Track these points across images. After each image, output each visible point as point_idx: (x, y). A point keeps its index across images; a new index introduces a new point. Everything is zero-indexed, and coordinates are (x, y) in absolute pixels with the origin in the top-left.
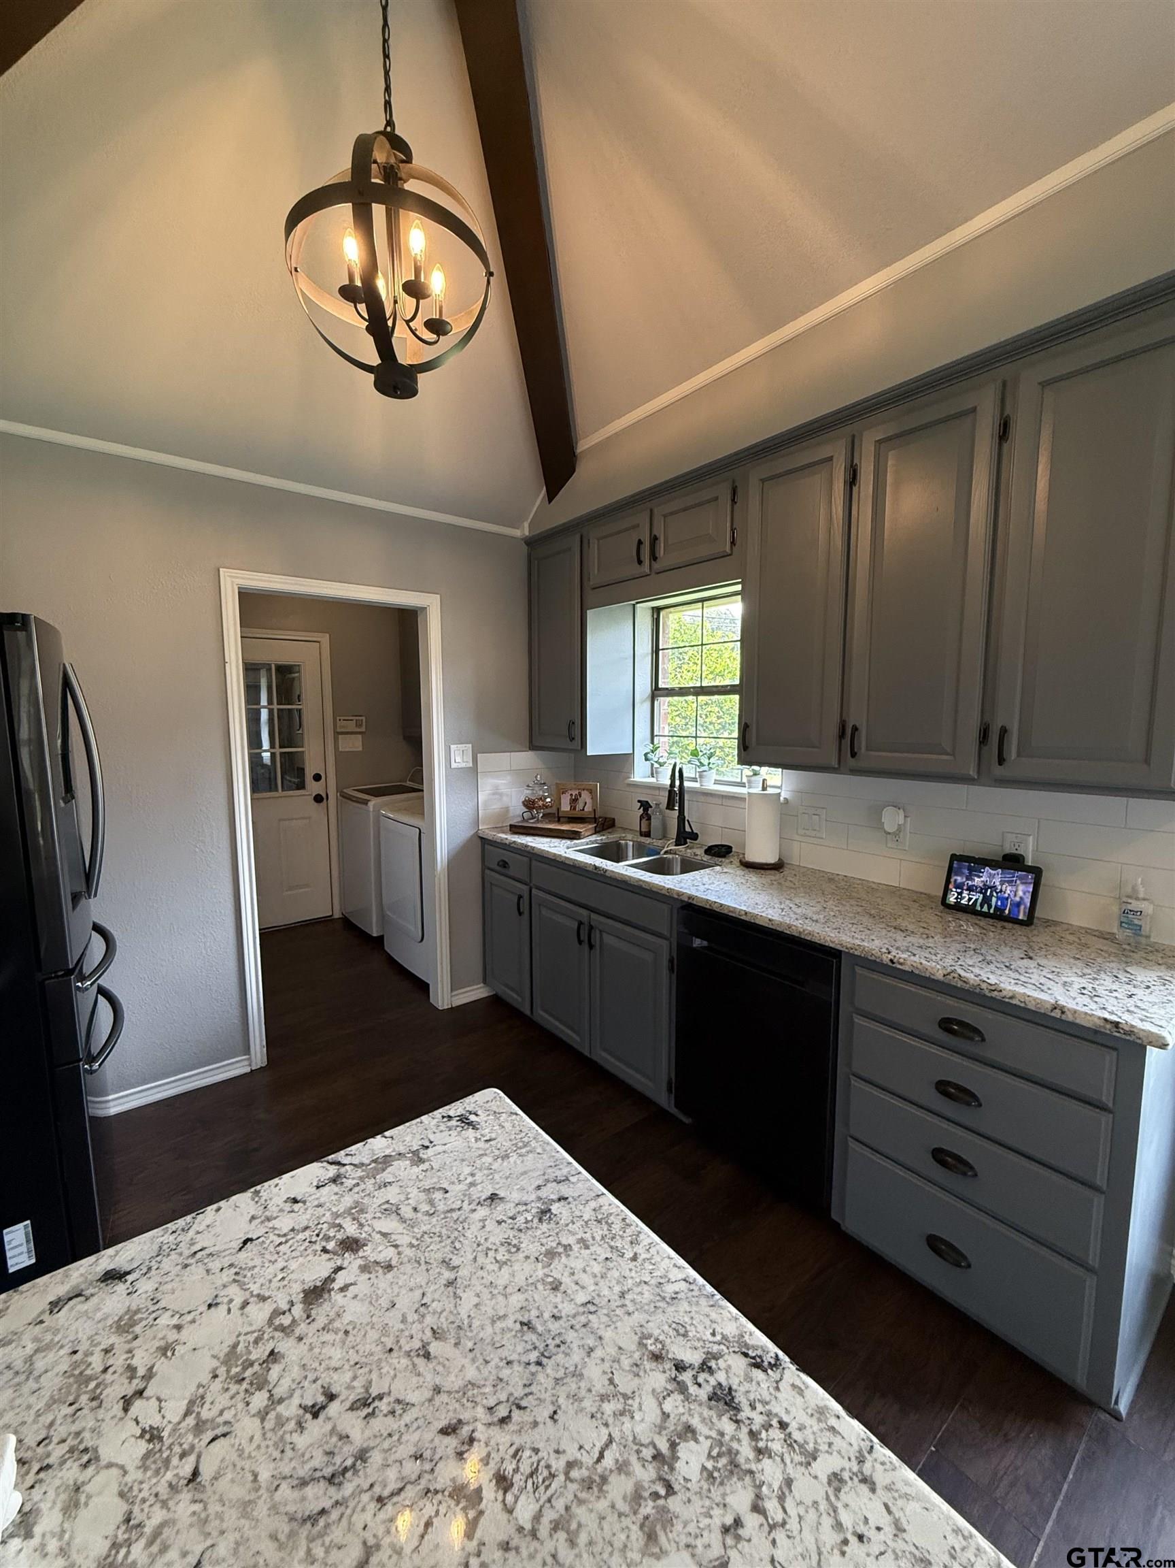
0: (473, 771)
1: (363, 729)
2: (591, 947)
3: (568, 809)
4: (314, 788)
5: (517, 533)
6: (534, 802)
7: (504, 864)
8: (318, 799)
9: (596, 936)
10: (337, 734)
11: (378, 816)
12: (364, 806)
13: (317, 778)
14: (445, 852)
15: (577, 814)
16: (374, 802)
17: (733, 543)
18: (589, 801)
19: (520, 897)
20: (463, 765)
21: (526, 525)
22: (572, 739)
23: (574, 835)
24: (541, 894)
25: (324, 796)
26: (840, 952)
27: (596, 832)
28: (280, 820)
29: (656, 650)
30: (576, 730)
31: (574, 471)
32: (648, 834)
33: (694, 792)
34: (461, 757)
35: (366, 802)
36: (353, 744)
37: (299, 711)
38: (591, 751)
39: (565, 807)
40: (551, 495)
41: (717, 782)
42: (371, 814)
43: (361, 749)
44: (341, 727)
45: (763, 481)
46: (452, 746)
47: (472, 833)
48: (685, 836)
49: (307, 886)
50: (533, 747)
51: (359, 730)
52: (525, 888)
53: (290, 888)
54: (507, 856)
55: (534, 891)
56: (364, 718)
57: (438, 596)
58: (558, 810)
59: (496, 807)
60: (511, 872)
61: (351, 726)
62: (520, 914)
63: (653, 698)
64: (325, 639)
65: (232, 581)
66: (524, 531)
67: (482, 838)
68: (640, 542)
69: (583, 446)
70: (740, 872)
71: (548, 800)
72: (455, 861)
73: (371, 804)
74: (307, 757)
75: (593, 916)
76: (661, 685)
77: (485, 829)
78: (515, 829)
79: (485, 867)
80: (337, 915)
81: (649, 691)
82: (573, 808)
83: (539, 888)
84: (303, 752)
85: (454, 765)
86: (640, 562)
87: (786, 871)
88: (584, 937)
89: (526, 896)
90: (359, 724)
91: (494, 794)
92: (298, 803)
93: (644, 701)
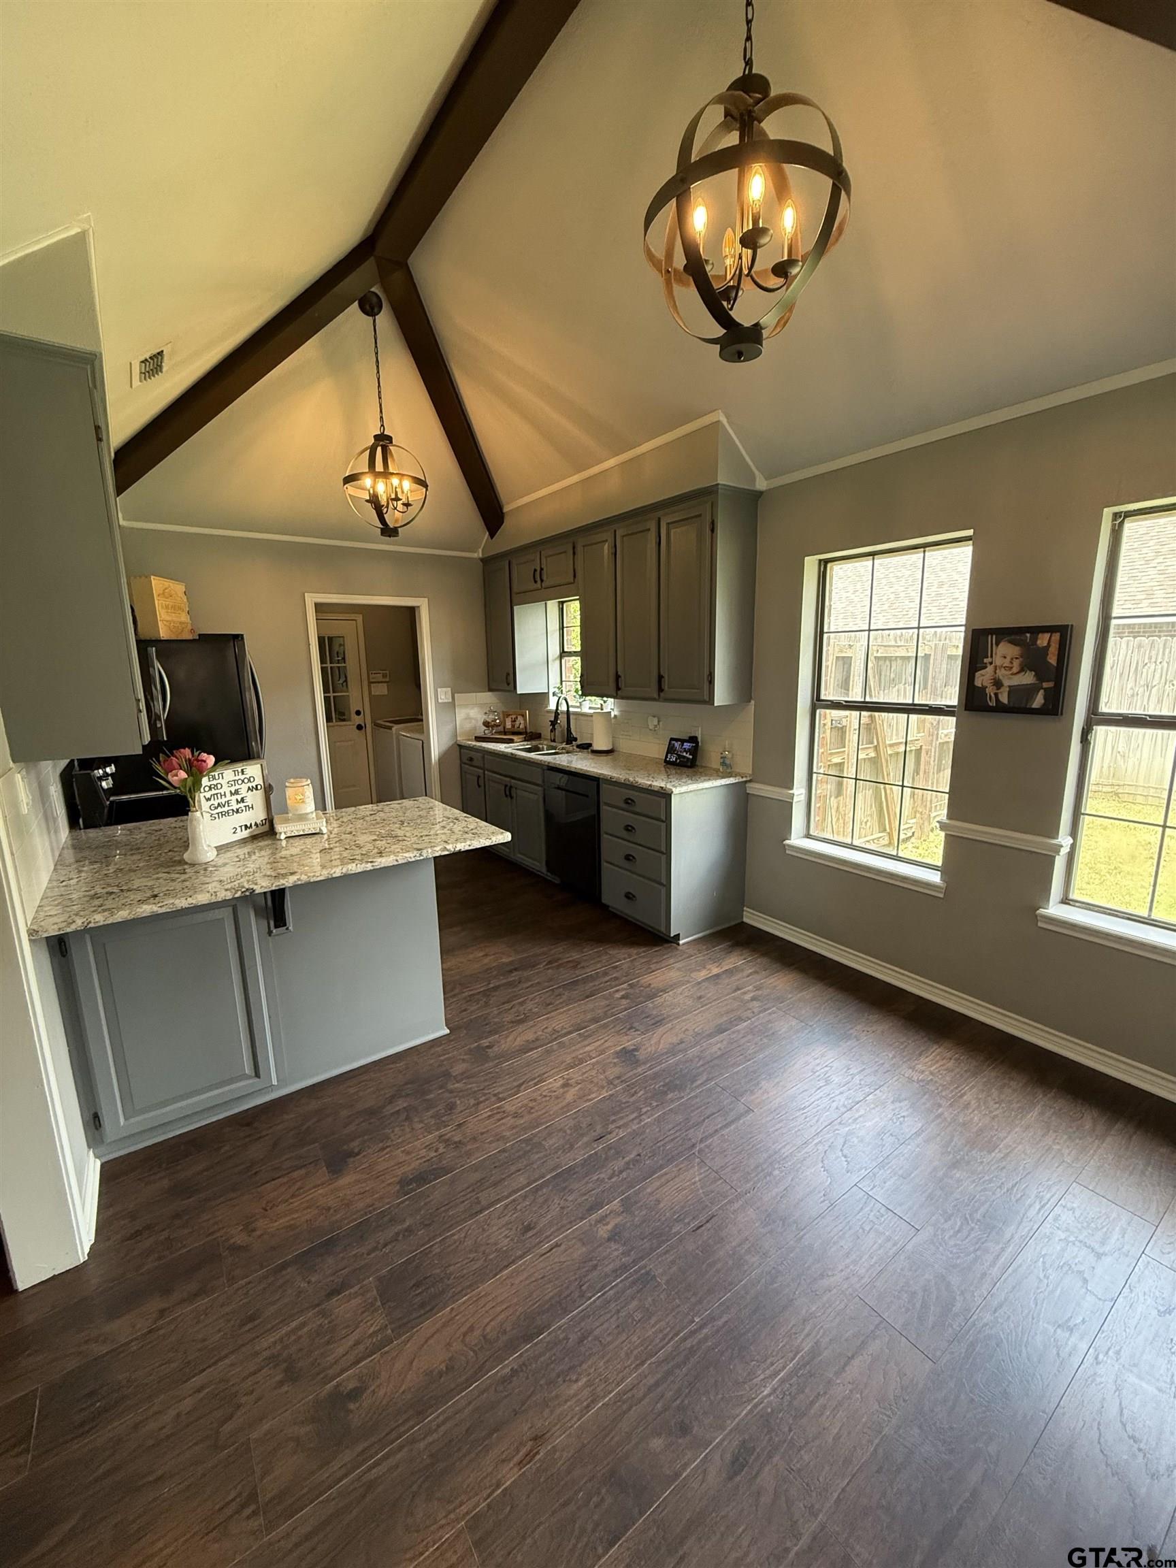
0: (452, 705)
1: (387, 680)
2: (512, 798)
3: (510, 727)
4: (358, 720)
5: (475, 555)
6: (489, 723)
7: (471, 759)
8: (359, 727)
9: (513, 791)
10: (370, 683)
11: (398, 735)
12: (388, 731)
13: (358, 713)
14: (437, 753)
15: (516, 729)
16: (395, 727)
17: (575, 576)
18: (522, 722)
19: (479, 777)
20: (446, 701)
21: (480, 550)
22: (508, 684)
23: (511, 741)
24: (490, 774)
25: (363, 726)
26: (599, 778)
27: (525, 740)
28: (335, 742)
29: (562, 628)
30: (509, 679)
31: (503, 522)
32: (554, 741)
33: (576, 714)
34: (444, 695)
35: (390, 728)
36: (381, 690)
37: (345, 666)
38: (519, 692)
39: (509, 725)
40: (492, 535)
41: (590, 708)
42: (395, 735)
43: (386, 693)
44: (373, 678)
45: (584, 546)
46: (439, 690)
47: (453, 742)
48: (570, 739)
49: (354, 786)
50: (490, 690)
51: (384, 680)
52: (481, 771)
54: (472, 754)
55: (486, 772)
56: (388, 672)
57: (426, 599)
58: (504, 728)
59: (468, 726)
60: (475, 763)
61: (379, 677)
62: (479, 786)
63: (561, 657)
64: (359, 618)
65: (311, 599)
66: (479, 554)
67: (459, 746)
68: (535, 570)
69: (505, 510)
70: (590, 756)
71: (498, 721)
72: (442, 759)
73: (394, 729)
74: (351, 699)
75: (513, 781)
76: (566, 650)
77: (461, 740)
78: (478, 739)
79: (462, 762)
81: (558, 653)
82: (513, 726)
83: (488, 771)
84: (348, 696)
85: (440, 701)
86: (536, 582)
87: (615, 753)
88: (508, 793)
89: (482, 775)
90: (385, 676)
91: (466, 719)
92: (348, 729)
93: (555, 659)
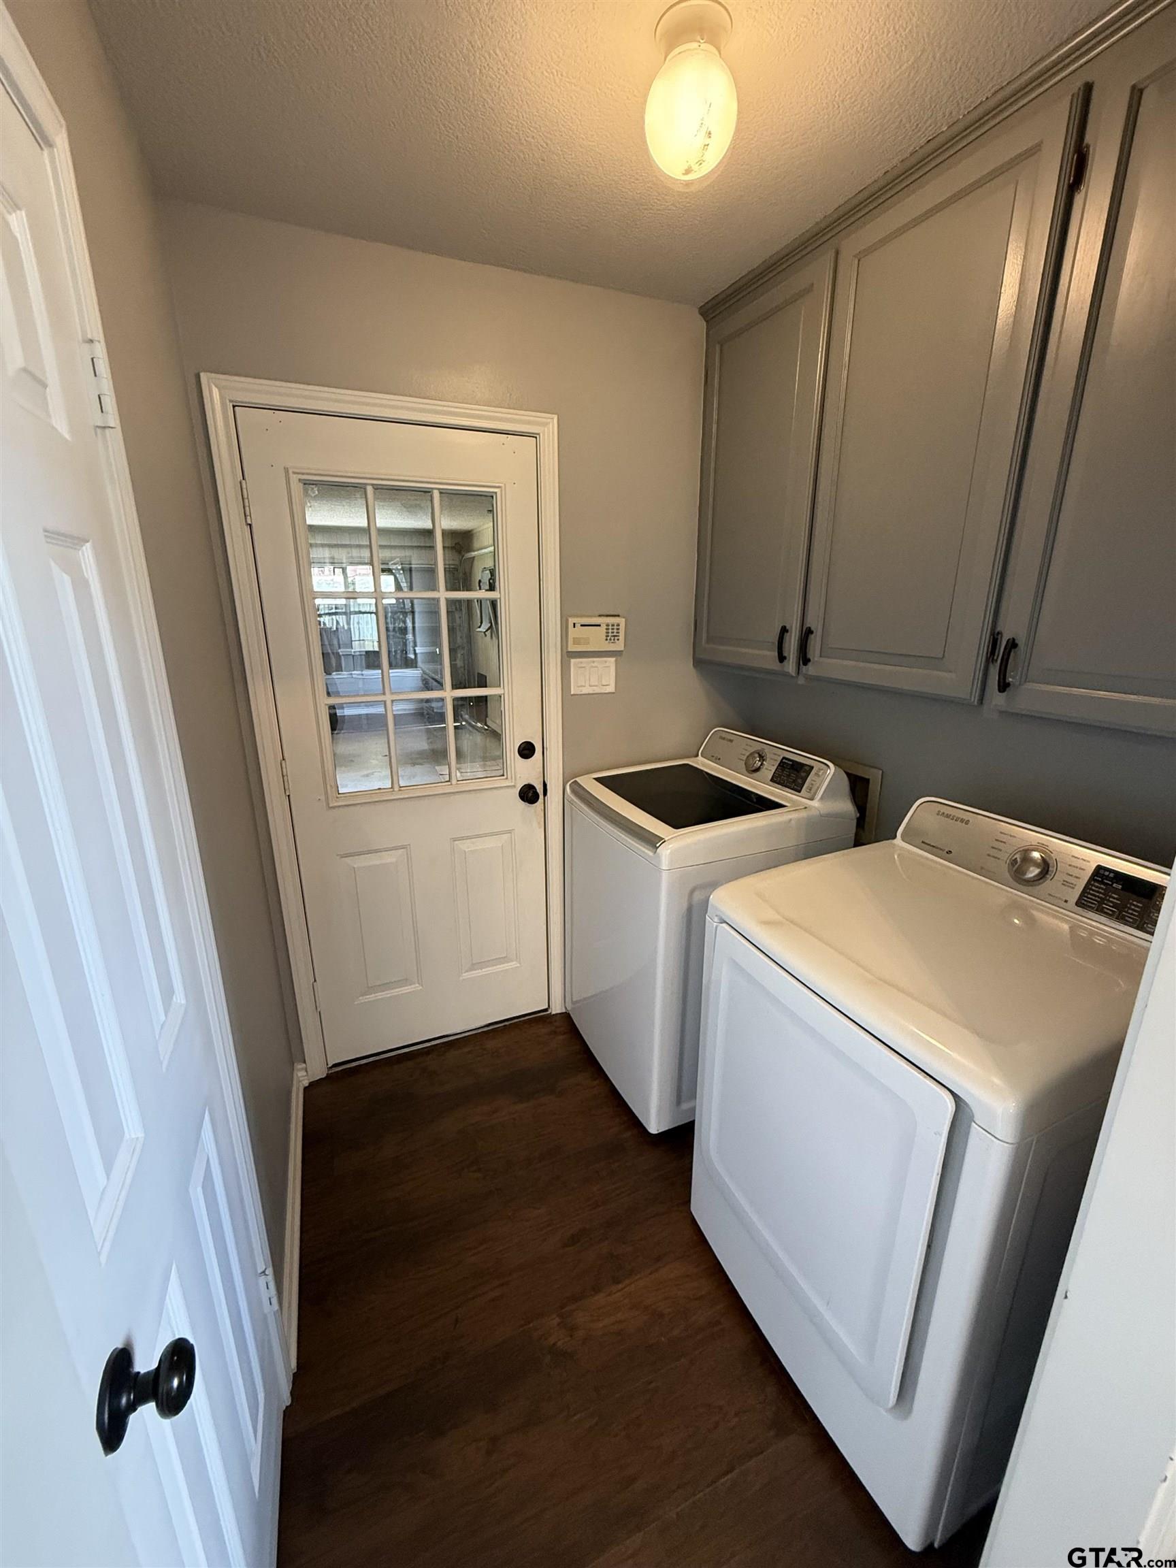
1: (619, 646)
4: (525, 772)
8: (529, 795)
10: (568, 655)
13: (527, 750)
25: (540, 790)
28: (455, 840)
35: (653, 841)
36: (599, 678)
37: (494, 604)
42: (665, 875)
43: (611, 689)
44: (577, 641)
49: (505, 960)
51: (612, 647)
53: (473, 967)
56: (622, 621)
61: (596, 639)
64: (549, 429)
73: (665, 851)
74: (507, 705)
80: (556, 1009)
84: (500, 696)
90: (612, 635)
92: (489, 804)
